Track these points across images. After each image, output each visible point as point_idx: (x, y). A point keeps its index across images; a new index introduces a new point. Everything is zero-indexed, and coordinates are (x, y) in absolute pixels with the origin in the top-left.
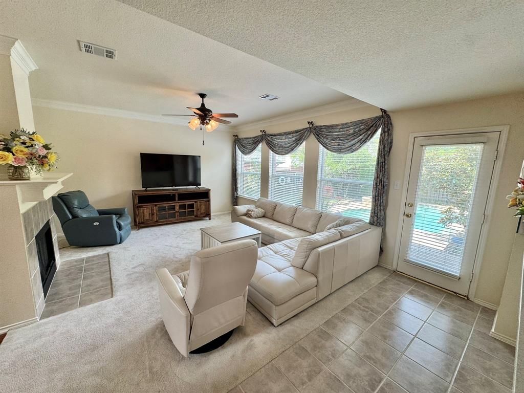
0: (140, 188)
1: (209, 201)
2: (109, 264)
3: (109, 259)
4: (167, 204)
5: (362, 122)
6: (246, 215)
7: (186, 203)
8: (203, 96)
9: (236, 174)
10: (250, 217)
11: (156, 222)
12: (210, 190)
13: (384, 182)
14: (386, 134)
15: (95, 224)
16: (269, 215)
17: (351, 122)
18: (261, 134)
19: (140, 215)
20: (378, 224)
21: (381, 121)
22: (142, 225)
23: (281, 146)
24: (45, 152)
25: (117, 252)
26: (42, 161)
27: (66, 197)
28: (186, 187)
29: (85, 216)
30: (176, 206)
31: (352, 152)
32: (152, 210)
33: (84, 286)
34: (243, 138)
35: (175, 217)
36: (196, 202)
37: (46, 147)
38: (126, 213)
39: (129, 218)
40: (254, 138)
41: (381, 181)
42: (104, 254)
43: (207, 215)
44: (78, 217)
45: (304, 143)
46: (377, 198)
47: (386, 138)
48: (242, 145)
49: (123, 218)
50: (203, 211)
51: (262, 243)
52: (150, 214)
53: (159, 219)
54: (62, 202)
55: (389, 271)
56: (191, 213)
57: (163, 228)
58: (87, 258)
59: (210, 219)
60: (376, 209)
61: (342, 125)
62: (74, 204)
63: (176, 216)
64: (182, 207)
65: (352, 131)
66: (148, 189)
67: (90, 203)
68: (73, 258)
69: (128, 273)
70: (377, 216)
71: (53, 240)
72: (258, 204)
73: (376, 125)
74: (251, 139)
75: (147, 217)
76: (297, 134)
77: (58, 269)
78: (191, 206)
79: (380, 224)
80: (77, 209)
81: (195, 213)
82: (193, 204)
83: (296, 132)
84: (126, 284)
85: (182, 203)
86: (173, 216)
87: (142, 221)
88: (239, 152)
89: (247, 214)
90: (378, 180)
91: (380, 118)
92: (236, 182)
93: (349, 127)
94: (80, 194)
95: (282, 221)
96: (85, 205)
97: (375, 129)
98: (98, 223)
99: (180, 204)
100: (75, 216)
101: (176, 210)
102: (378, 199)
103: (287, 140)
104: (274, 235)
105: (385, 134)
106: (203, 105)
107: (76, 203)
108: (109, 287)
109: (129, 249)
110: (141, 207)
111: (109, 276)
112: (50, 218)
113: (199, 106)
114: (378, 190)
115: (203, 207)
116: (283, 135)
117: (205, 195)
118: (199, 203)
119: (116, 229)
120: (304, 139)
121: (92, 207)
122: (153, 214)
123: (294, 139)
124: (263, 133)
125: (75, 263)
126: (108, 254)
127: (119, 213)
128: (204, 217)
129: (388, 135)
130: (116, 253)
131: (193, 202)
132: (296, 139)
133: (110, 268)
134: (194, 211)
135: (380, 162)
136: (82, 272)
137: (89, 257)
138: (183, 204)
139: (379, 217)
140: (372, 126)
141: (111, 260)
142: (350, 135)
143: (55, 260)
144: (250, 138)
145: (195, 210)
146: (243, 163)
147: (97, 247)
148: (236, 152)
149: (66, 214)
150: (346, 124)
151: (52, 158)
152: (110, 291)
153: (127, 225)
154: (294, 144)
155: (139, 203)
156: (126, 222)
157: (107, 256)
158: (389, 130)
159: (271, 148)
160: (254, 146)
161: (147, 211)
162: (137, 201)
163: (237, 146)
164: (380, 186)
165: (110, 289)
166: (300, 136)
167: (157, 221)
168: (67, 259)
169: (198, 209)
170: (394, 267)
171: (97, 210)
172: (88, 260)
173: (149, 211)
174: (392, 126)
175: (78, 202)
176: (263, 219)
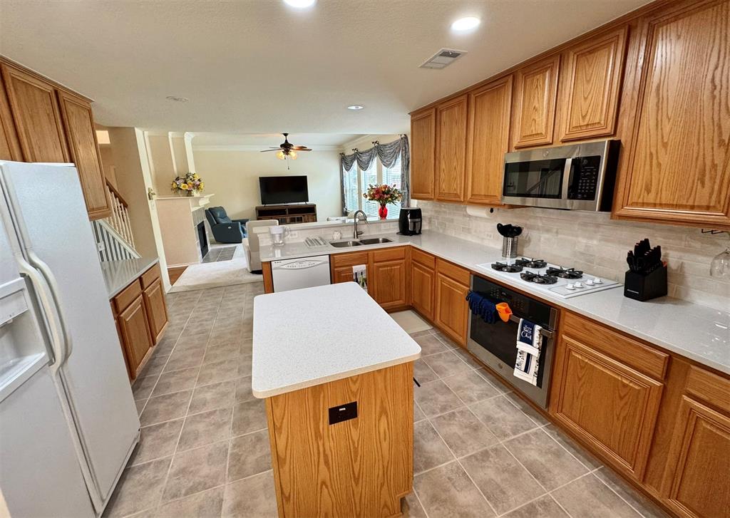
0: (261, 205)
1: (316, 215)
4: (280, 217)
8: (286, 135)
9: (344, 190)
12: (315, 205)
14: (404, 152)
15: (229, 228)
18: (355, 152)
23: (364, 163)
24: (198, 183)
26: (198, 187)
27: (213, 210)
28: (296, 204)
29: (224, 223)
30: (287, 219)
36: (303, 216)
37: (199, 180)
42: (233, 247)
44: (220, 223)
48: (346, 163)
54: (211, 213)
62: (218, 215)
65: (393, 150)
66: (267, 205)
67: (228, 215)
71: (206, 233)
78: (300, 219)
80: (219, 218)
82: (302, 218)
92: (344, 198)
94: (221, 209)
96: (224, 216)
98: (231, 228)
99: (290, 217)
100: (218, 222)
106: (286, 141)
112: (204, 219)
113: (284, 142)
115: (310, 220)
116: (365, 153)
117: (312, 209)
118: (306, 217)
119: (241, 232)
121: (229, 218)
123: (369, 156)
127: (244, 222)
129: (406, 152)
142: (392, 153)
147: (231, 244)
148: (342, 169)
149: (213, 221)
151: (202, 186)
154: (369, 161)
155: (259, 216)
159: (359, 165)
160: (351, 163)
162: (258, 214)
163: (343, 164)
171: (231, 220)
174: (408, 146)
175: (220, 214)
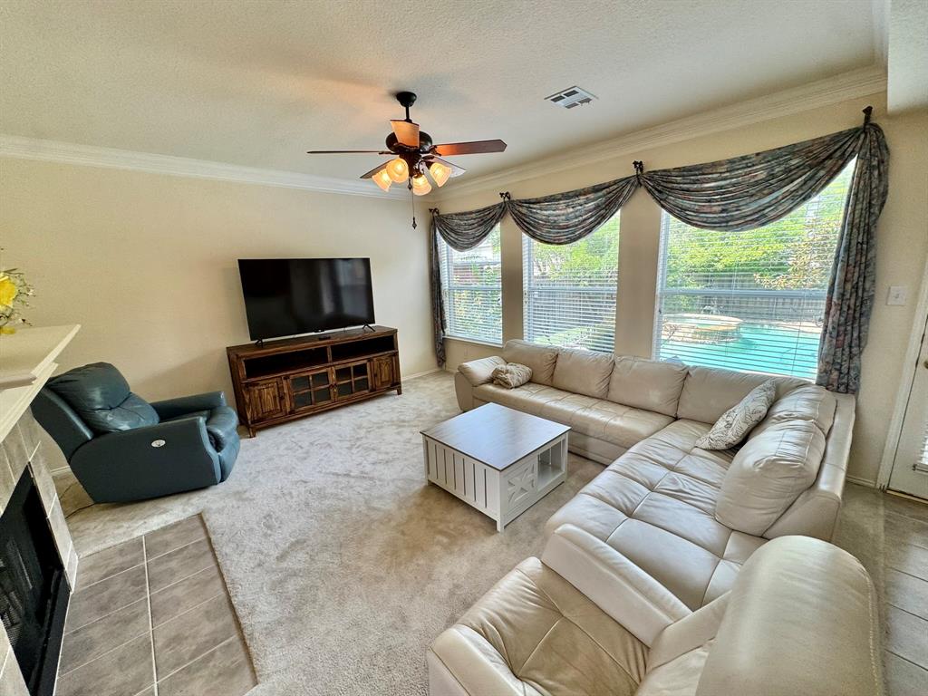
0: (247, 340)
1: (396, 354)
2: (213, 550)
3: (206, 532)
4: (310, 372)
5: (792, 150)
6: (491, 381)
7: (350, 365)
8: (406, 98)
9: (440, 292)
10: (506, 385)
11: (290, 413)
12: (396, 331)
13: (864, 290)
14: (876, 173)
15: (155, 444)
16: (543, 377)
17: (758, 154)
18: (501, 200)
19: (254, 403)
20: (842, 388)
21: (860, 142)
22: (259, 425)
23: (555, 225)
25: (224, 508)
27: (67, 385)
28: (342, 329)
29: (125, 427)
30: (329, 373)
31: (763, 224)
32: (280, 389)
33: (159, 644)
34: (451, 215)
35: (330, 399)
36: (369, 360)
38: (224, 403)
39: (230, 414)
40: (479, 211)
41: (856, 288)
42: (189, 520)
43: (394, 384)
44: (109, 432)
45: (618, 213)
46: (842, 328)
47: (875, 182)
48: (452, 230)
49: (220, 418)
50: (385, 377)
51: (569, 452)
52: (275, 397)
53: (296, 407)
55: (872, 490)
56: (362, 385)
57: (306, 424)
58: (147, 536)
59: (399, 393)
60: (839, 354)
61: (731, 162)
62: (92, 400)
63: (332, 395)
64: (342, 373)
65: (762, 175)
66: (264, 341)
67: (132, 390)
68: (110, 542)
69: (274, 578)
70: (839, 371)
71: (49, 517)
72: (507, 354)
73: (844, 154)
74: (474, 215)
75: (270, 406)
76: (600, 194)
77: (73, 590)
78: (361, 370)
79: (847, 387)
80: (104, 413)
81: (370, 384)
82: (365, 365)
83: (596, 189)
84: (280, 623)
85: (341, 364)
86: (326, 395)
87: (260, 415)
88: (443, 244)
89: (495, 379)
90: (849, 286)
91: (853, 134)
92: (442, 310)
93: (754, 165)
94: (104, 371)
95: (582, 390)
96: (121, 396)
97: (841, 162)
98: (162, 443)
99: (338, 367)
100: (99, 431)
101: (331, 382)
102: (846, 330)
103: (571, 210)
104: (587, 429)
105: (871, 173)
107: (97, 395)
108: (235, 637)
109: (247, 495)
110: (254, 384)
111: (222, 593)
112: (30, 460)
114: (845, 309)
115: (385, 369)
116: (560, 200)
117: (387, 342)
118: (376, 363)
119: (210, 449)
120: (620, 205)
121: (141, 401)
122: (282, 398)
123: (591, 205)
124: (506, 199)
125: (118, 560)
126: (200, 516)
127: (208, 406)
128: (389, 389)
129: (880, 174)
130: (220, 511)
131: (365, 361)
132: (598, 206)
133: (218, 565)
134: (367, 379)
135: (854, 242)
136: (143, 590)
137: (153, 534)
138: (342, 367)
139: (844, 370)
140: (829, 157)
141: (213, 538)
142: (757, 183)
143: (61, 567)
144: (471, 213)
145: (369, 376)
146: (452, 268)
147: (167, 499)
148: (436, 246)
149: (76, 429)
150: (743, 158)
152: (241, 657)
153: (229, 434)
154: (592, 216)
155: (249, 375)
156: (227, 426)
157: (198, 523)
158: (881, 162)
159: (527, 231)
160: (482, 229)
161: (267, 391)
162: (242, 372)
163: (438, 233)
164: (853, 301)
165: (239, 645)
166: (609, 198)
167: (292, 412)
168: (96, 548)
169: (376, 375)
170: (882, 481)
171: (151, 404)
172: (153, 543)
173: (273, 392)
174: (888, 153)
175: (102, 393)
176: (532, 387)
